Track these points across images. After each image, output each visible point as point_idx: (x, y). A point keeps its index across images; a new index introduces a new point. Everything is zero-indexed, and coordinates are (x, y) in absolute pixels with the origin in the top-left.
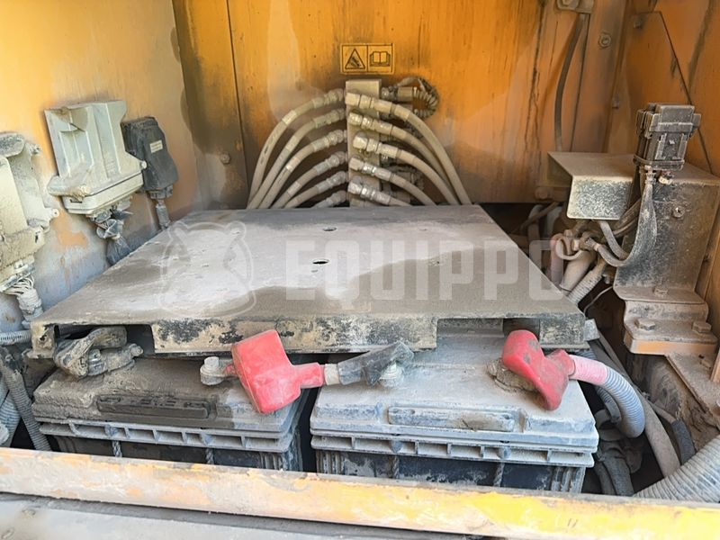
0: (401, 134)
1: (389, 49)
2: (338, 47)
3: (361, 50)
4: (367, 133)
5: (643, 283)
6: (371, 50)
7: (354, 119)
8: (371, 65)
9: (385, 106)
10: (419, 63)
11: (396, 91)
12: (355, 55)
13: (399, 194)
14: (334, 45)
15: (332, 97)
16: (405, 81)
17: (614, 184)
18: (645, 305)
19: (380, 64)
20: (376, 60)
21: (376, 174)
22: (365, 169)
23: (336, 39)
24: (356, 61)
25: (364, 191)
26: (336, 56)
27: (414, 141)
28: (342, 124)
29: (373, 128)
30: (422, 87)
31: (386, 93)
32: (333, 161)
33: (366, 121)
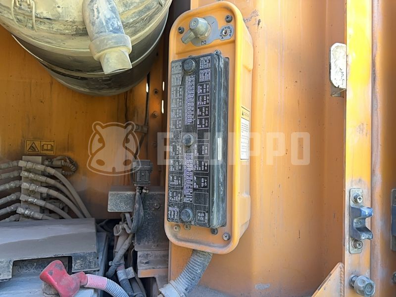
0: (52, 182)
1: (52, 143)
2: (24, 141)
3: (37, 143)
4: (32, 181)
5: (148, 243)
6: (43, 143)
7: (24, 174)
8: (42, 150)
9: (41, 167)
10: (68, 150)
11: (52, 162)
12: (33, 145)
13: (52, 215)
14: (22, 140)
15: (15, 163)
16: (59, 158)
17: (128, 194)
18: (146, 252)
19: (47, 150)
20: (45, 147)
21: (36, 203)
22: (30, 200)
23: (23, 137)
24: (33, 148)
25: (27, 212)
26: (23, 145)
27: (59, 185)
28: (20, 178)
29: (35, 179)
30: (68, 161)
31: (47, 163)
32: (13, 197)
33: (32, 175)
